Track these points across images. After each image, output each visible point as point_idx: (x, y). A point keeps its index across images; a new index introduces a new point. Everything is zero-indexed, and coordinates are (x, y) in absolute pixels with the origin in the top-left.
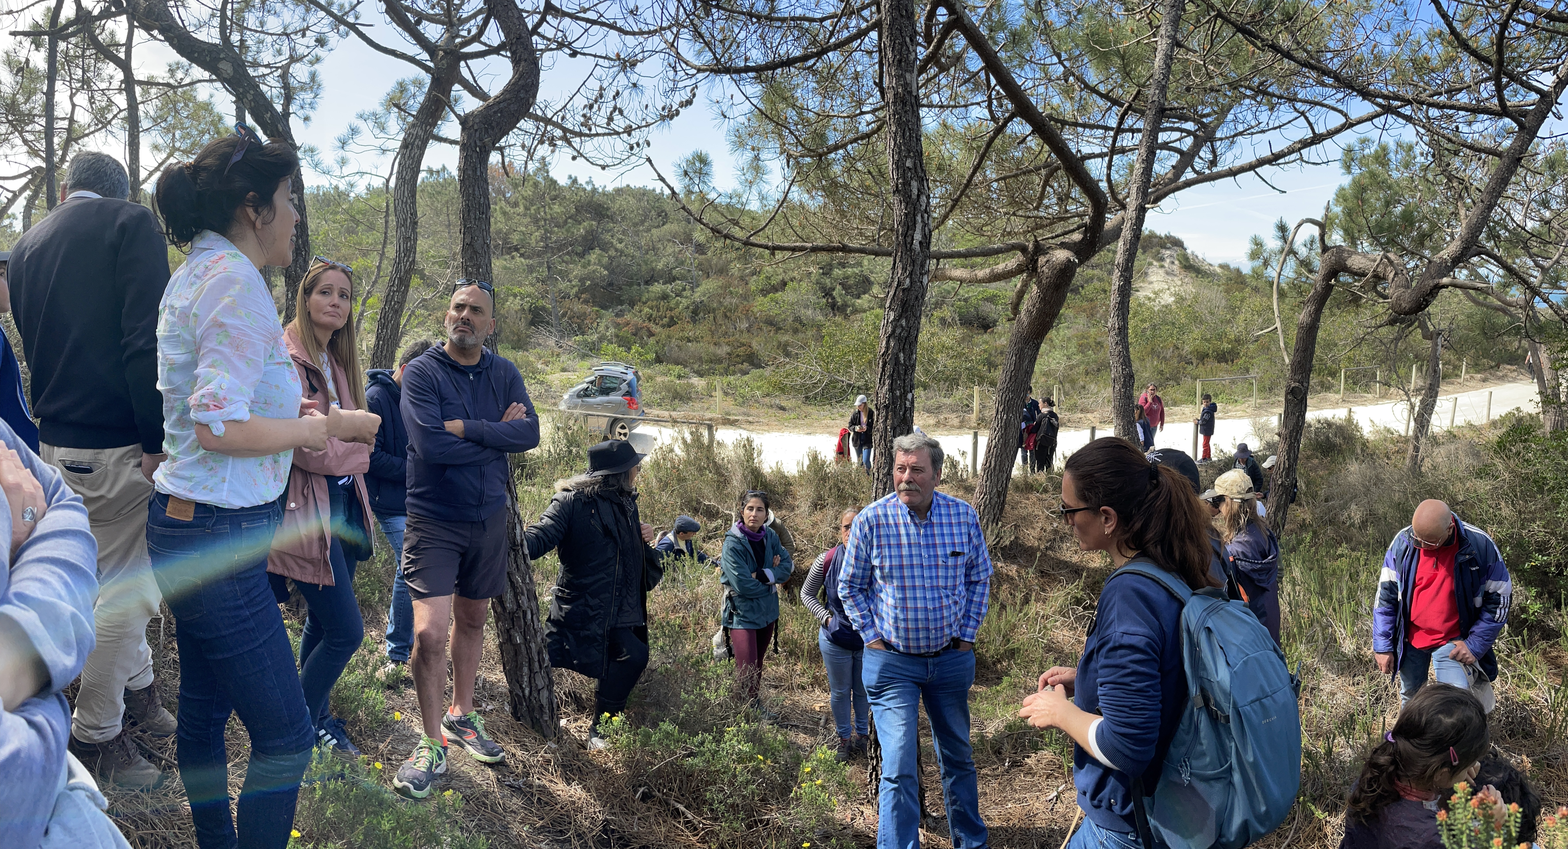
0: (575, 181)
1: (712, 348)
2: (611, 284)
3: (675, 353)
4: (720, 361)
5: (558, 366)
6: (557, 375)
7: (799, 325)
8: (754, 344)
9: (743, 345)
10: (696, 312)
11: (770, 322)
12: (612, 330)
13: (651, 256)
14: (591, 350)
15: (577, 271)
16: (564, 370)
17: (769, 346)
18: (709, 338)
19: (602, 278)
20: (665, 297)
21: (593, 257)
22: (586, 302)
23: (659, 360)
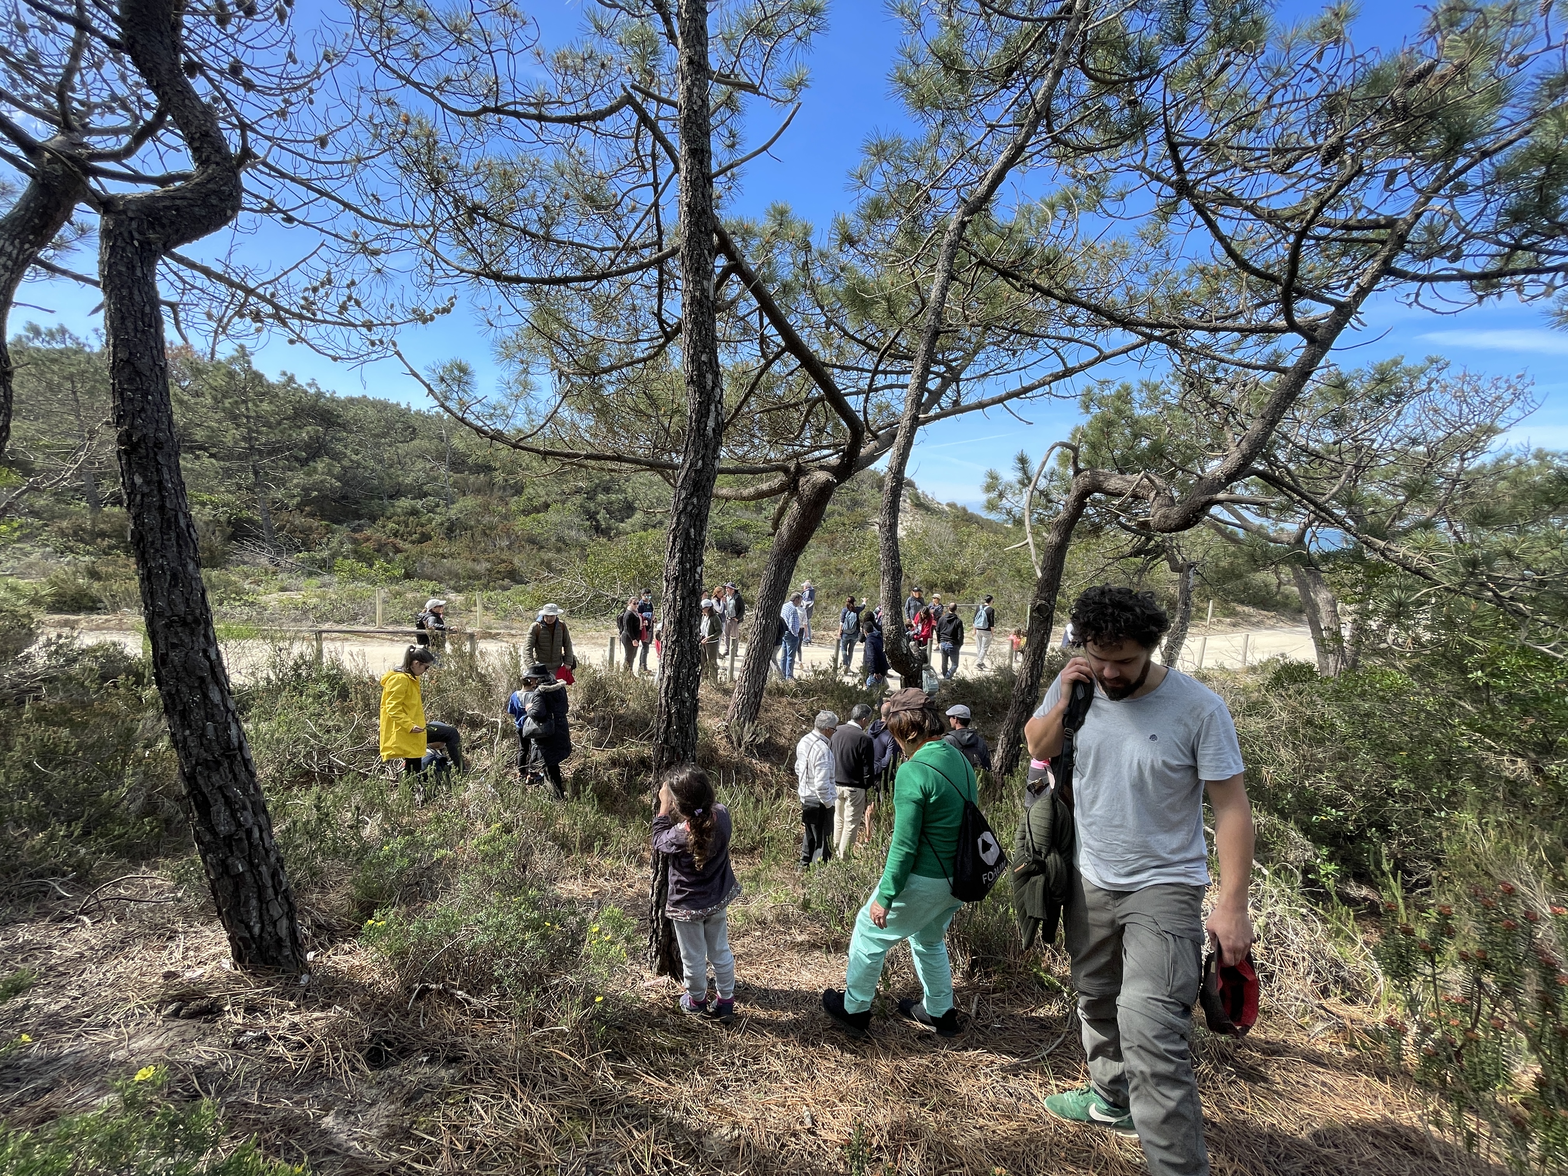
0: (291, 379)
1: (470, 564)
2: (344, 497)
3: (428, 570)
4: (478, 577)
5: (274, 584)
6: (275, 595)
7: (562, 544)
8: (516, 561)
9: (504, 561)
10: (451, 530)
11: (532, 541)
12: (347, 546)
13: (397, 471)
14: (320, 568)
15: (298, 478)
16: (283, 589)
17: (532, 563)
18: (467, 554)
19: (332, 489)
20: (414, 512)
21: (320, 465)
22: (312, 515)
23: (408, 576)
